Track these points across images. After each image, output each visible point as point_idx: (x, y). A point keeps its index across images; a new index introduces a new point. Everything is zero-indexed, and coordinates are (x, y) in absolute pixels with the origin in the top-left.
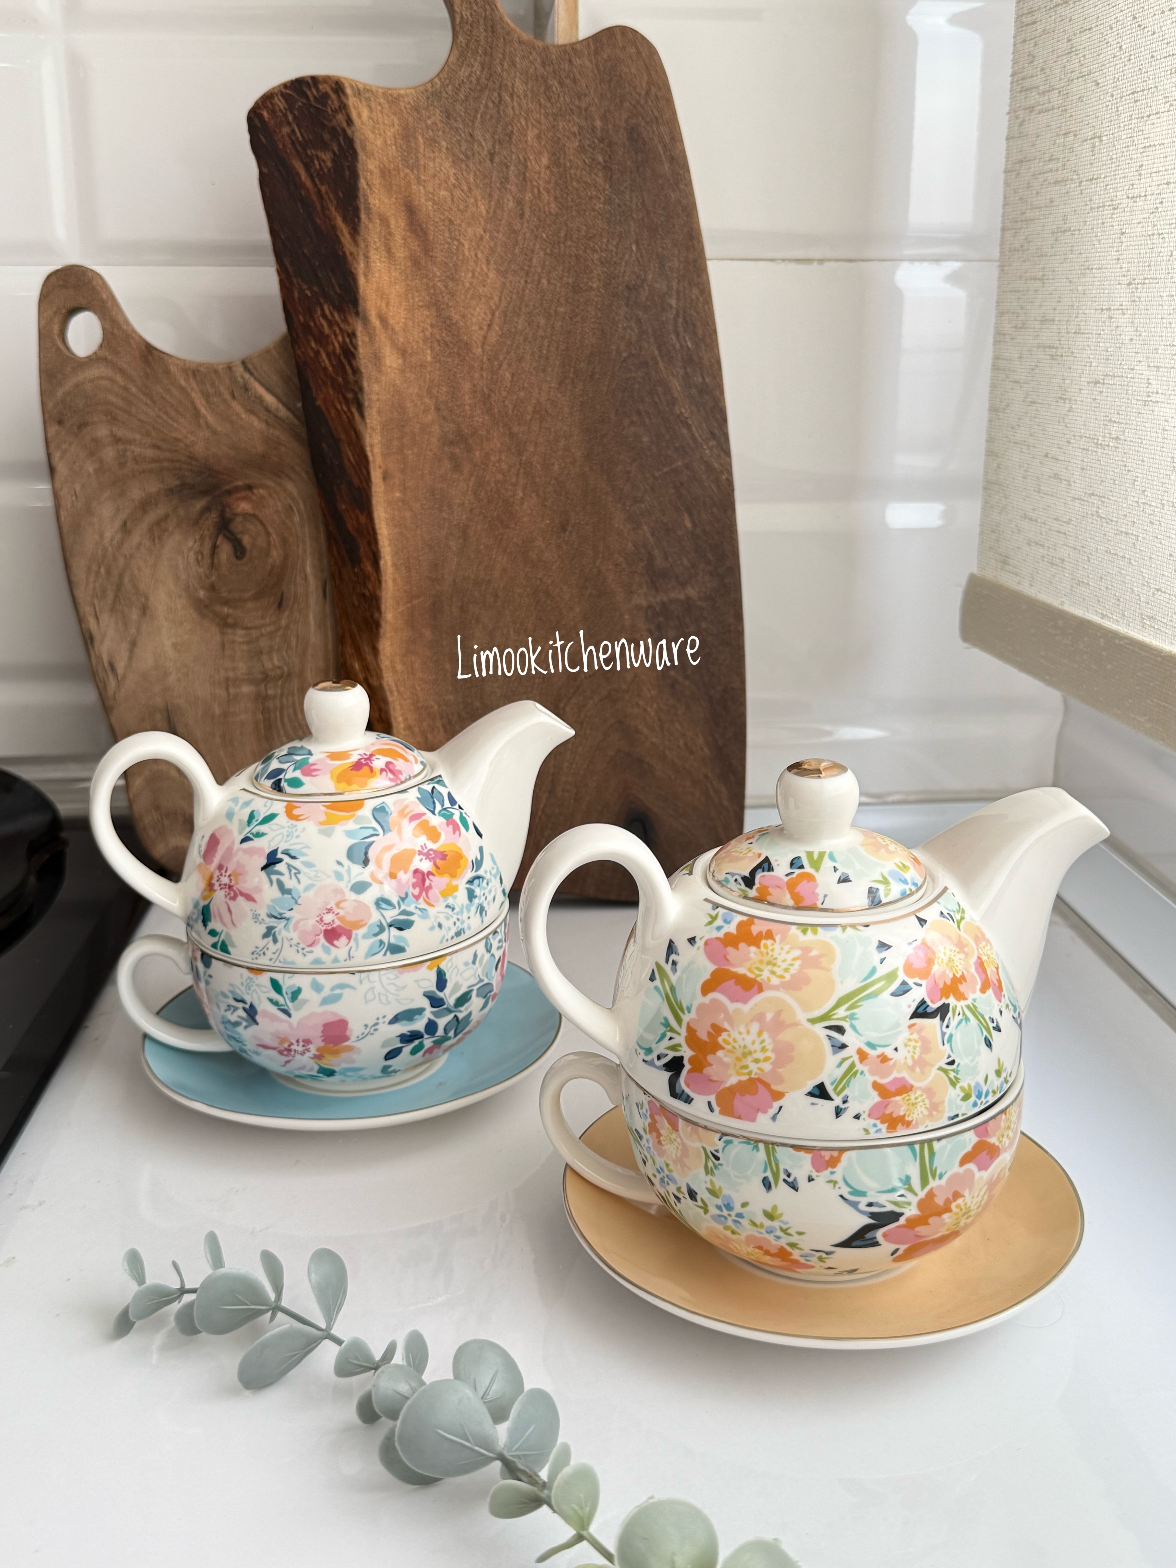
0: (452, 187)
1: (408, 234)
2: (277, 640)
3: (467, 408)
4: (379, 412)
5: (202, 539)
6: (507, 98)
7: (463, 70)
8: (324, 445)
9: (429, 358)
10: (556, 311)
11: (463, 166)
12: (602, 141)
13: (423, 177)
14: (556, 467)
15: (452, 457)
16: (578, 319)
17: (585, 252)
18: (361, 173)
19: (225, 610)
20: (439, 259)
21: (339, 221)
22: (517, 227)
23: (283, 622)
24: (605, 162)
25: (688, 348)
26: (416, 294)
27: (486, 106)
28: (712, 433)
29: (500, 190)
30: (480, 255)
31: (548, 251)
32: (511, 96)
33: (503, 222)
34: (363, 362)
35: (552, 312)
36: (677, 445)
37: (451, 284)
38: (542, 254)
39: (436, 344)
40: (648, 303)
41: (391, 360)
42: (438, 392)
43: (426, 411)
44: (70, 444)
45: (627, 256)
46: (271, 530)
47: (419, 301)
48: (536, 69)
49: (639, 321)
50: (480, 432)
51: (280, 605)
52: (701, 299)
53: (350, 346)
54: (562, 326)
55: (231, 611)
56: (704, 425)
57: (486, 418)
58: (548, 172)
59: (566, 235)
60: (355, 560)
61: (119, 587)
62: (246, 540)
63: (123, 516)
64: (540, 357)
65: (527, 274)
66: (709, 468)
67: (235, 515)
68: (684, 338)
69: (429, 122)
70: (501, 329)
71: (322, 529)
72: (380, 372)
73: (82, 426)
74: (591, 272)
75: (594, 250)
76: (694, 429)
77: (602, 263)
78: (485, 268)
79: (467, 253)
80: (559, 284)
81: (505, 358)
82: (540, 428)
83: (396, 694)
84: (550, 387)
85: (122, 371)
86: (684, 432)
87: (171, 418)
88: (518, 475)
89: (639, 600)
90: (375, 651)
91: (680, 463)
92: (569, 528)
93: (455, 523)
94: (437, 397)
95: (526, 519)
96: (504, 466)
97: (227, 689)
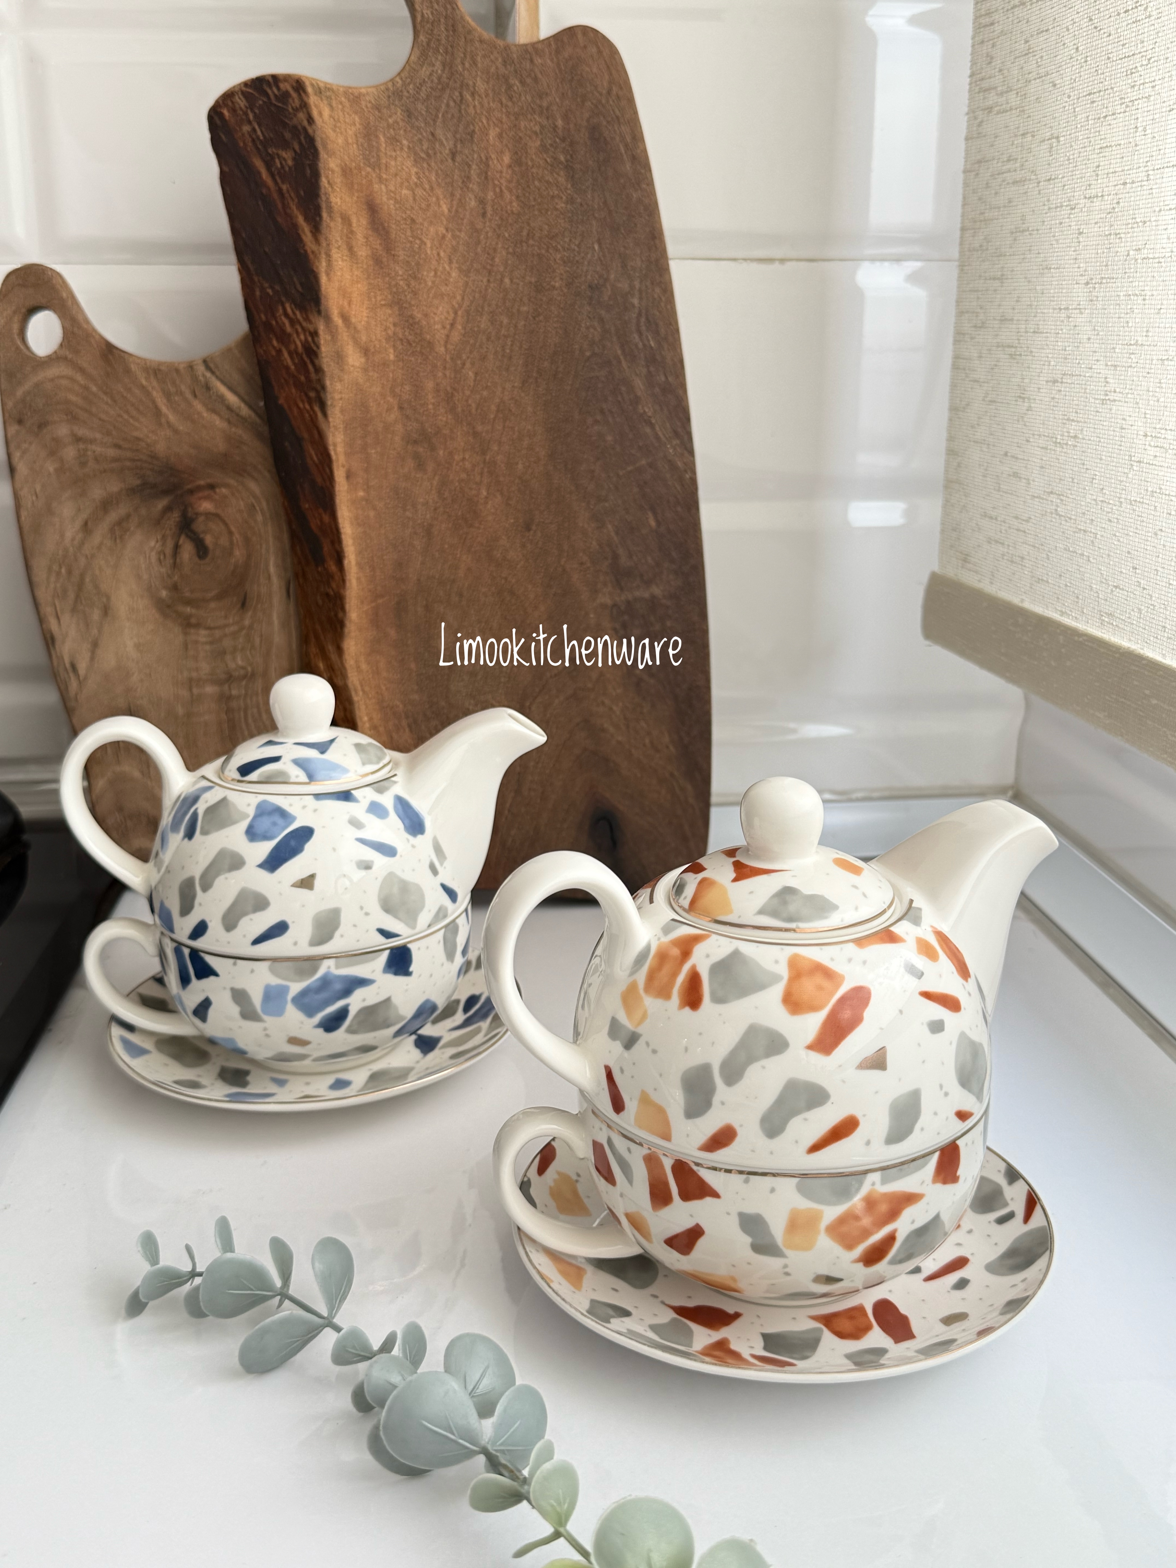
0: (414, 187)
1: (370, 232)
2: (241, 640)
3: (431, 406)
4: (342, 411)
5: (164, 538)
6: (468, 97)
7: (424, 69)
8: (287, 444)
9: (392, 357)
10: (518, 310)
11: (425, 165)
12: (563, 140)
13: (384, 176)
14: (520, 466)
15: (416, 456)
16: (541, 318)
17: (547, 251)
18: (322, 172)
19: (188, 610)
20: (401, 258)
21: (301, 220)
22: (479, 226)
23: (247, 622)
24: (567, 161)
25: (651, 347)
26: (379, 293)
27: (448, 105)
28: (676, 435)
29: (462, 189)
30: (442, 254)
31: (511, 250)
32: (473, 95)
33: (465, 221)
34: (325, 360)
35: (515, 311)
36: (641, 444)
37: (413, 283)
38: (504, 253)
39: (398, 343)
40: (611, 303)
41: (354, 359)
42: (401, 390)
43: (389, 410)
44: (31, 444)
45: (589, 256)
46: (233, 529)
47: (382, 300)
48: (497, 68)
49: (601, 320)
50: (444, 432)
51: (243, 605)
52: (663, 299)
53: (312, 345)
54: (525, 325)
55: (194, 611)
56: (667, 424)
57: (450, 417)
58: (510, 172)
59: (528, 235)
60: (319, 560)
61: (80, 587)
62: (208, 540)
63: (84, 516)
64: (503, 356)
65: (490, 272)
66: (673, 466)
67: (198, 514)
68: (647, 337)
69: (391, 121)
70: (464, 328)
71: (285, 527)
72: (342, 370)
73: (43, 425)
74: (554, 271)
75: (557, 250)
76: (657, 428)
77: (564, 262)
78: (447, 268)
79: (429, 252)
80: (522, 284)
81: (468, 358)
82: (504, 427)
83: (361, 693)
84: (513, 387)
85: (82, 370)
86: (648, 430)
87: (132, 417)
88: (482, 474)
89: (605, 598)
90: (340, 650)
91: (644, 462)
92: (534, 527)
93: (419, 522)
94: (400, 396)
95: (490, 518)
96: (468, 465)
97: (191, 689)
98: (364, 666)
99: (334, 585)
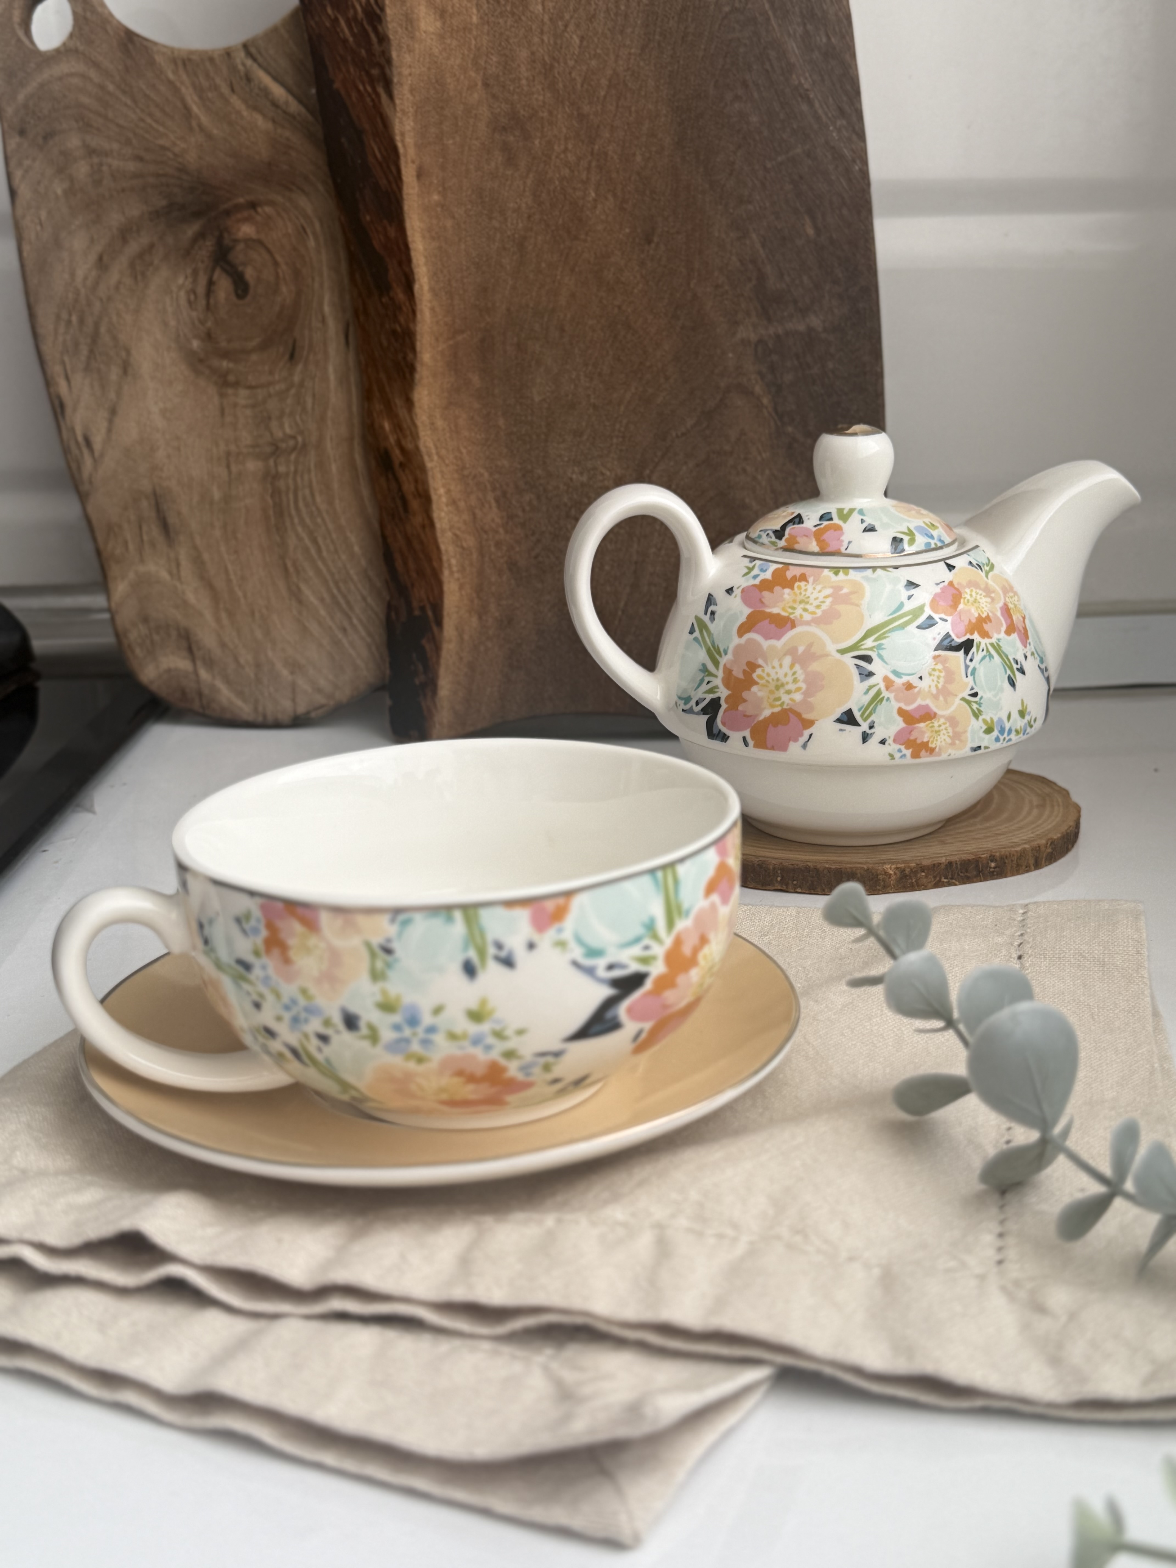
2: (289, 401)
3: (524, 82)
4: (412, 91)
5: (195, 273)
8: (343, 140)
9: (475, 19)
14: (639, 158)
15: (506, 148)
19: (225, 364)
23: (296, 378)
28: (841, 110)
34: (390, 26)
36: (795, 126)
41: (427, 23)
42: (486, 62)
43: (471, 87)
44: (34, 160)
46: (279, 258)
50: (541, 114)
51: (292, 356)
53: (375, 7)
55: (231, 365)
56: (831, 99)
57: (548, 95)
60: (384, 288)
61: (95, 337)
62: (249, 274)
63: (98, 248)
64: (616, 14)
66: (837, 155)
67: (236, 241)
71: (343, 254)
72: (412, 38)
73: (48, 136)
76: (817, 105)
81: (571, 17)
82: (617, 107)
83: (435, 458)
84: (630, 54)
85: (96, 65)
86: (805, 107)
87: (157, 121)
88: (588, 169)
89: (746, 332)
90: (409, 403)
91: (799, 150)
92: (656, 239)
93: (509, 233)
94: (485, 68)
95: (600, 227)
96: (571, 158)
97: (228, 466)
98: (440, 423)
99: (402, 320)
